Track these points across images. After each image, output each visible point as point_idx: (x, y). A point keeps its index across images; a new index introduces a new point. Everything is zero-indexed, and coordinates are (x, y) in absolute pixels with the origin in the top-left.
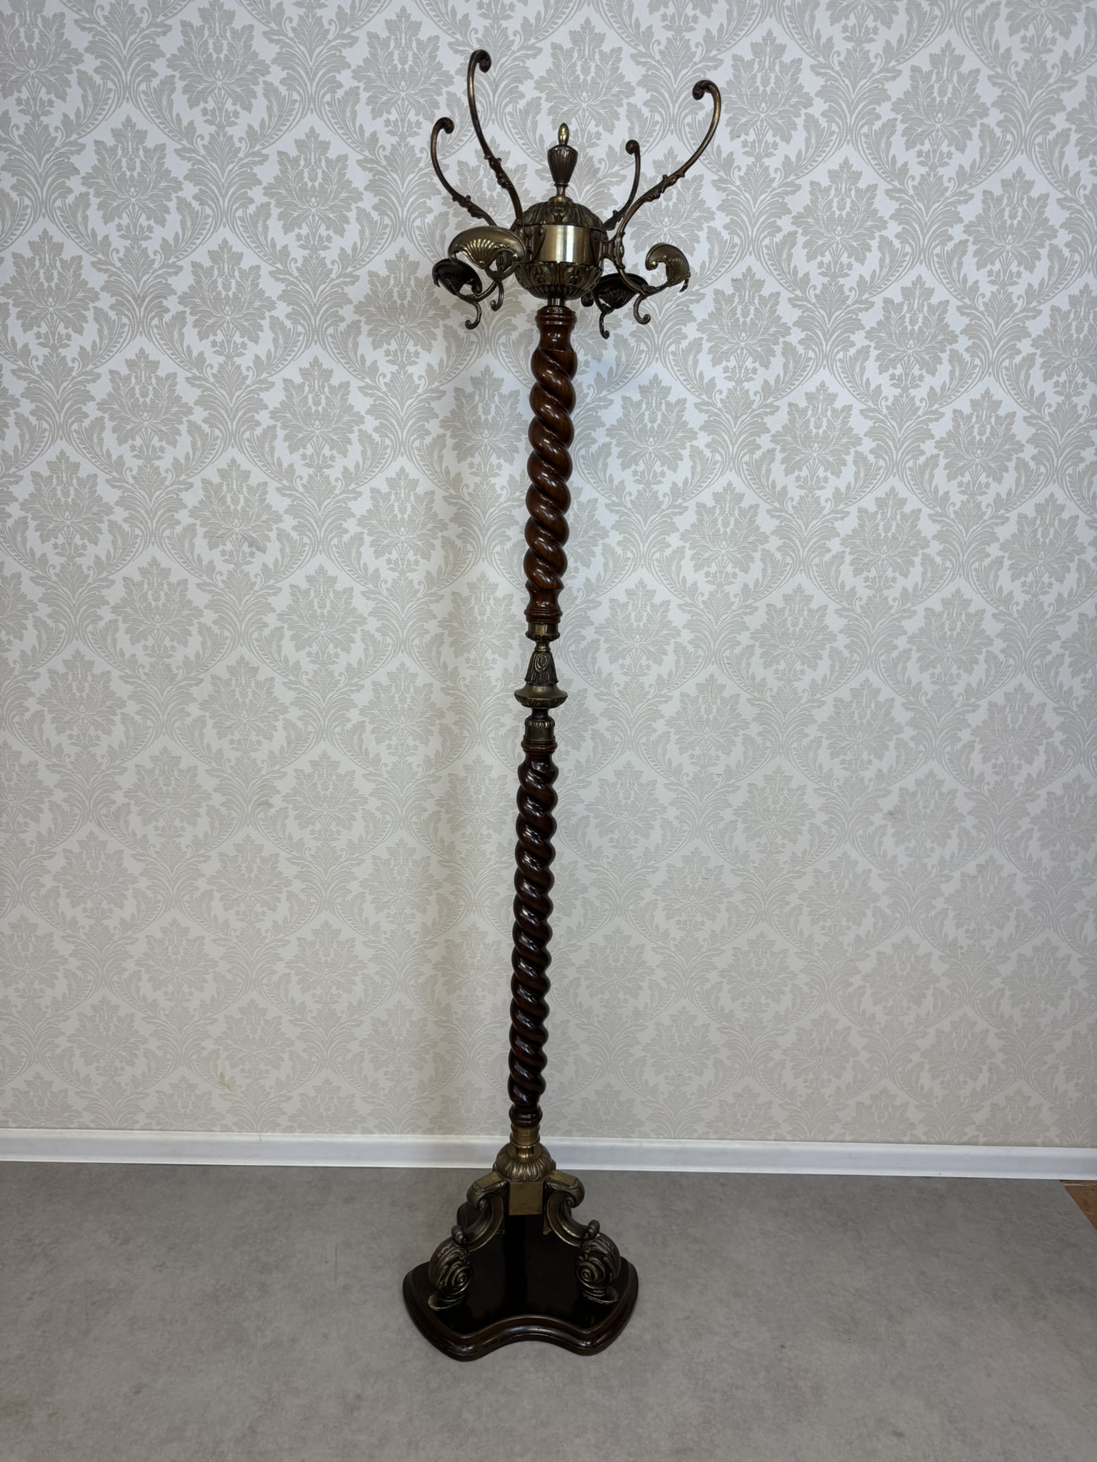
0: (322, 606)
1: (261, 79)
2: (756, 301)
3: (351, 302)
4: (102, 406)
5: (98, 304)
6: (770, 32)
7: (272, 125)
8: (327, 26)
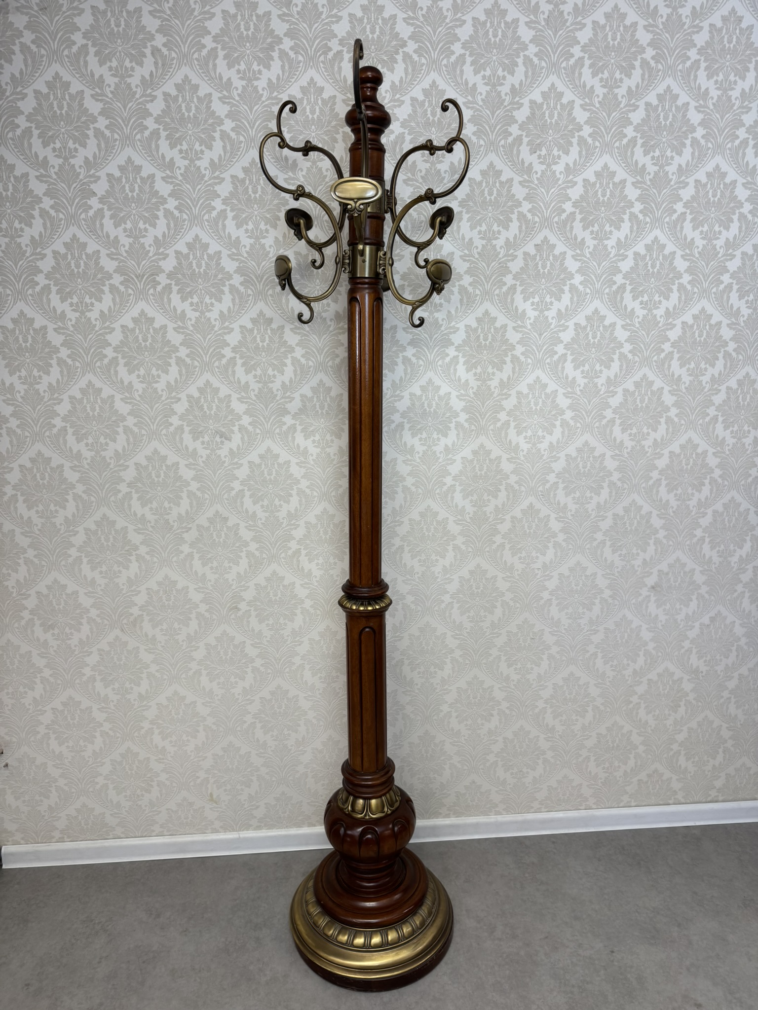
0: (270, 474)
1: (218, 129)
4: (116, 350)
6: (553, 84)
8: (261, 92)
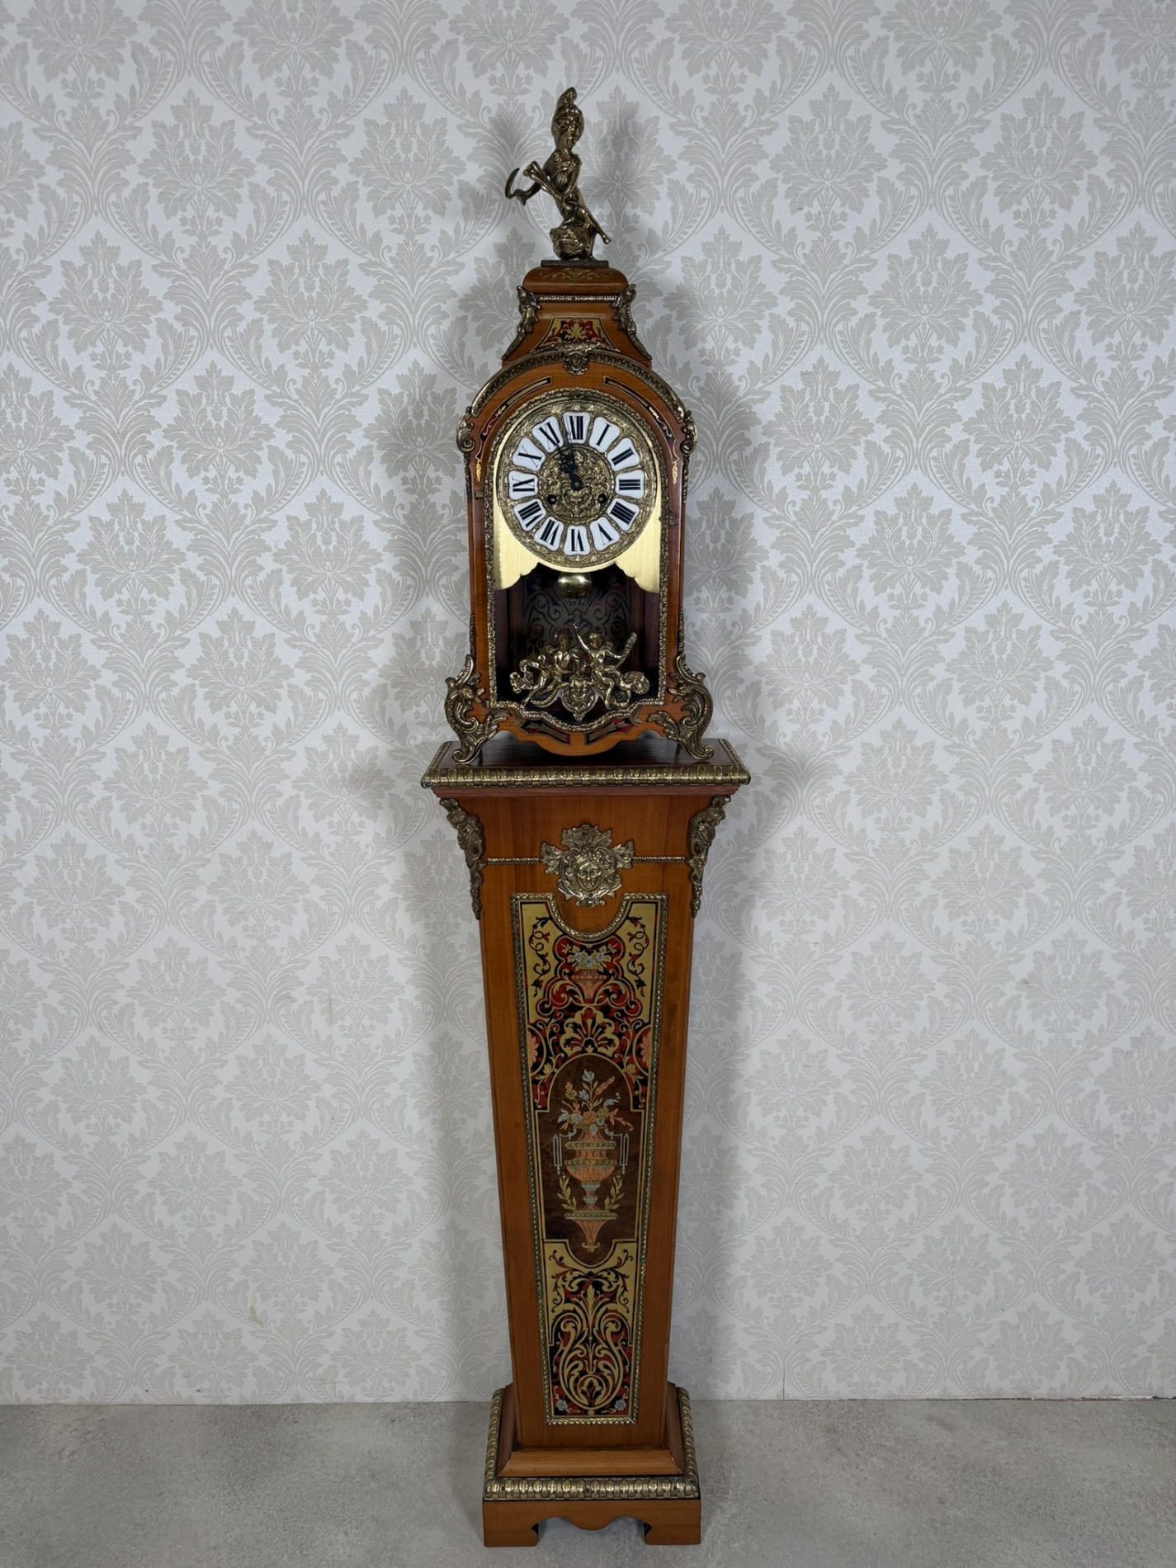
2: (831, 396)
3: (360, 425)
5: (72, 443)
7: (261, 231)
